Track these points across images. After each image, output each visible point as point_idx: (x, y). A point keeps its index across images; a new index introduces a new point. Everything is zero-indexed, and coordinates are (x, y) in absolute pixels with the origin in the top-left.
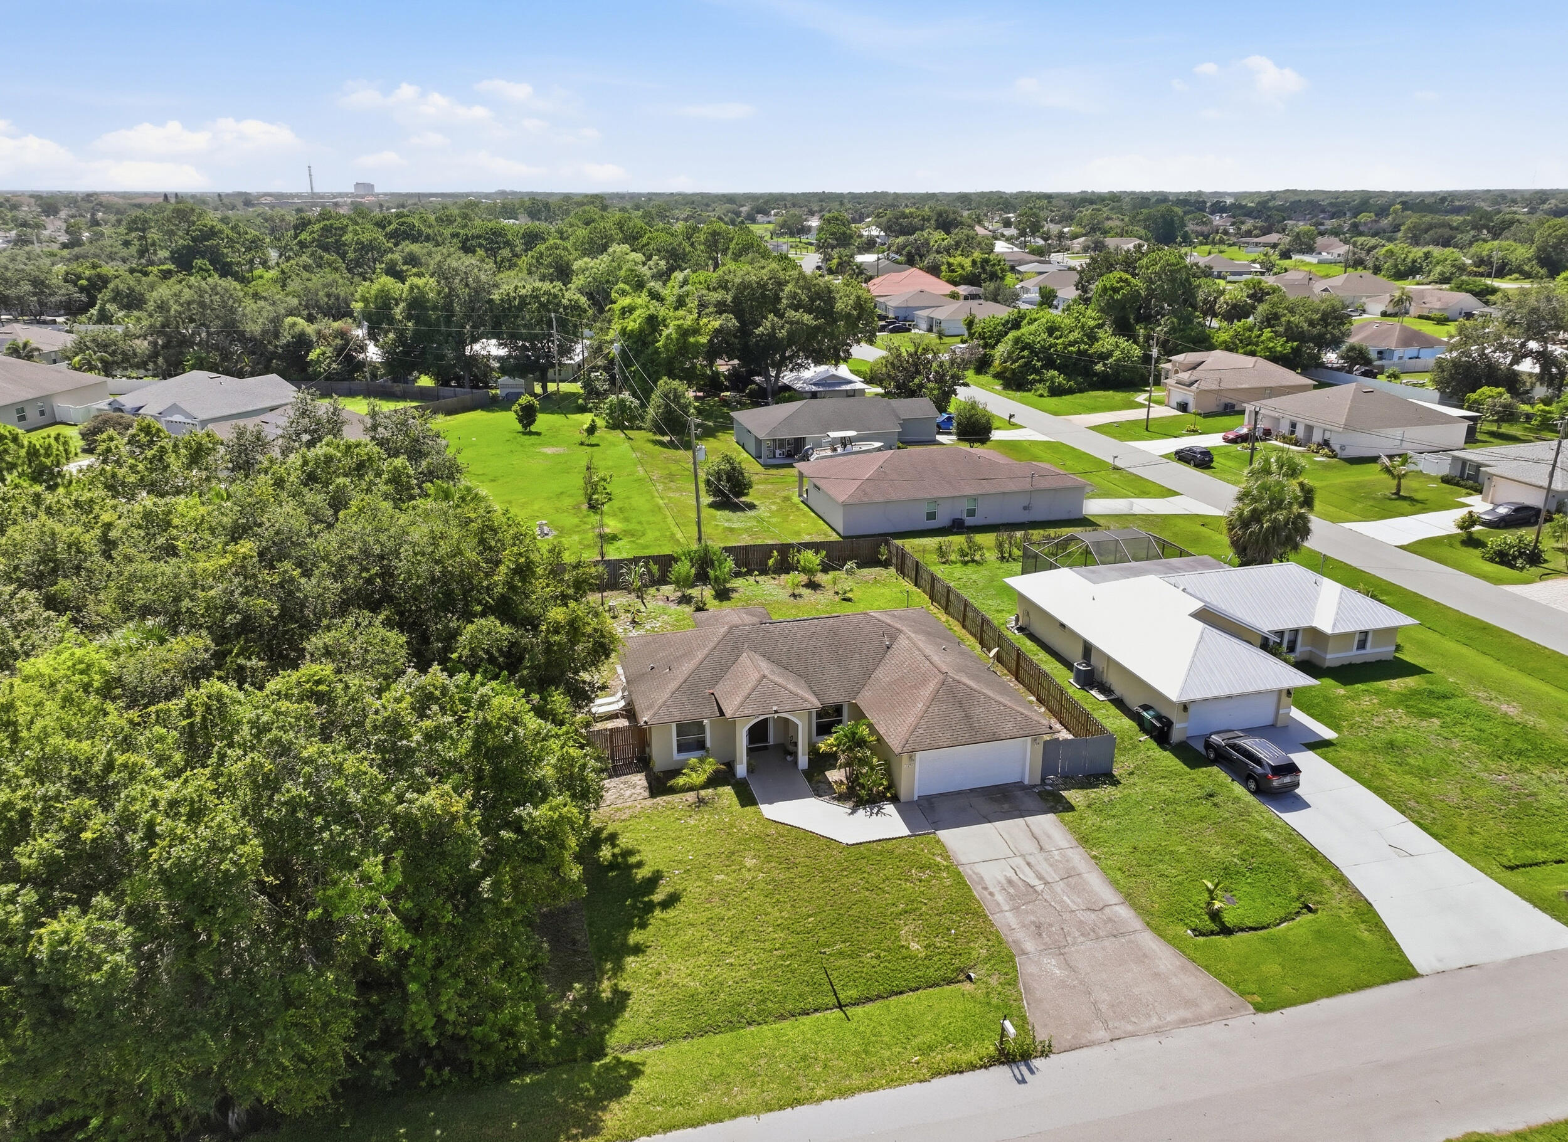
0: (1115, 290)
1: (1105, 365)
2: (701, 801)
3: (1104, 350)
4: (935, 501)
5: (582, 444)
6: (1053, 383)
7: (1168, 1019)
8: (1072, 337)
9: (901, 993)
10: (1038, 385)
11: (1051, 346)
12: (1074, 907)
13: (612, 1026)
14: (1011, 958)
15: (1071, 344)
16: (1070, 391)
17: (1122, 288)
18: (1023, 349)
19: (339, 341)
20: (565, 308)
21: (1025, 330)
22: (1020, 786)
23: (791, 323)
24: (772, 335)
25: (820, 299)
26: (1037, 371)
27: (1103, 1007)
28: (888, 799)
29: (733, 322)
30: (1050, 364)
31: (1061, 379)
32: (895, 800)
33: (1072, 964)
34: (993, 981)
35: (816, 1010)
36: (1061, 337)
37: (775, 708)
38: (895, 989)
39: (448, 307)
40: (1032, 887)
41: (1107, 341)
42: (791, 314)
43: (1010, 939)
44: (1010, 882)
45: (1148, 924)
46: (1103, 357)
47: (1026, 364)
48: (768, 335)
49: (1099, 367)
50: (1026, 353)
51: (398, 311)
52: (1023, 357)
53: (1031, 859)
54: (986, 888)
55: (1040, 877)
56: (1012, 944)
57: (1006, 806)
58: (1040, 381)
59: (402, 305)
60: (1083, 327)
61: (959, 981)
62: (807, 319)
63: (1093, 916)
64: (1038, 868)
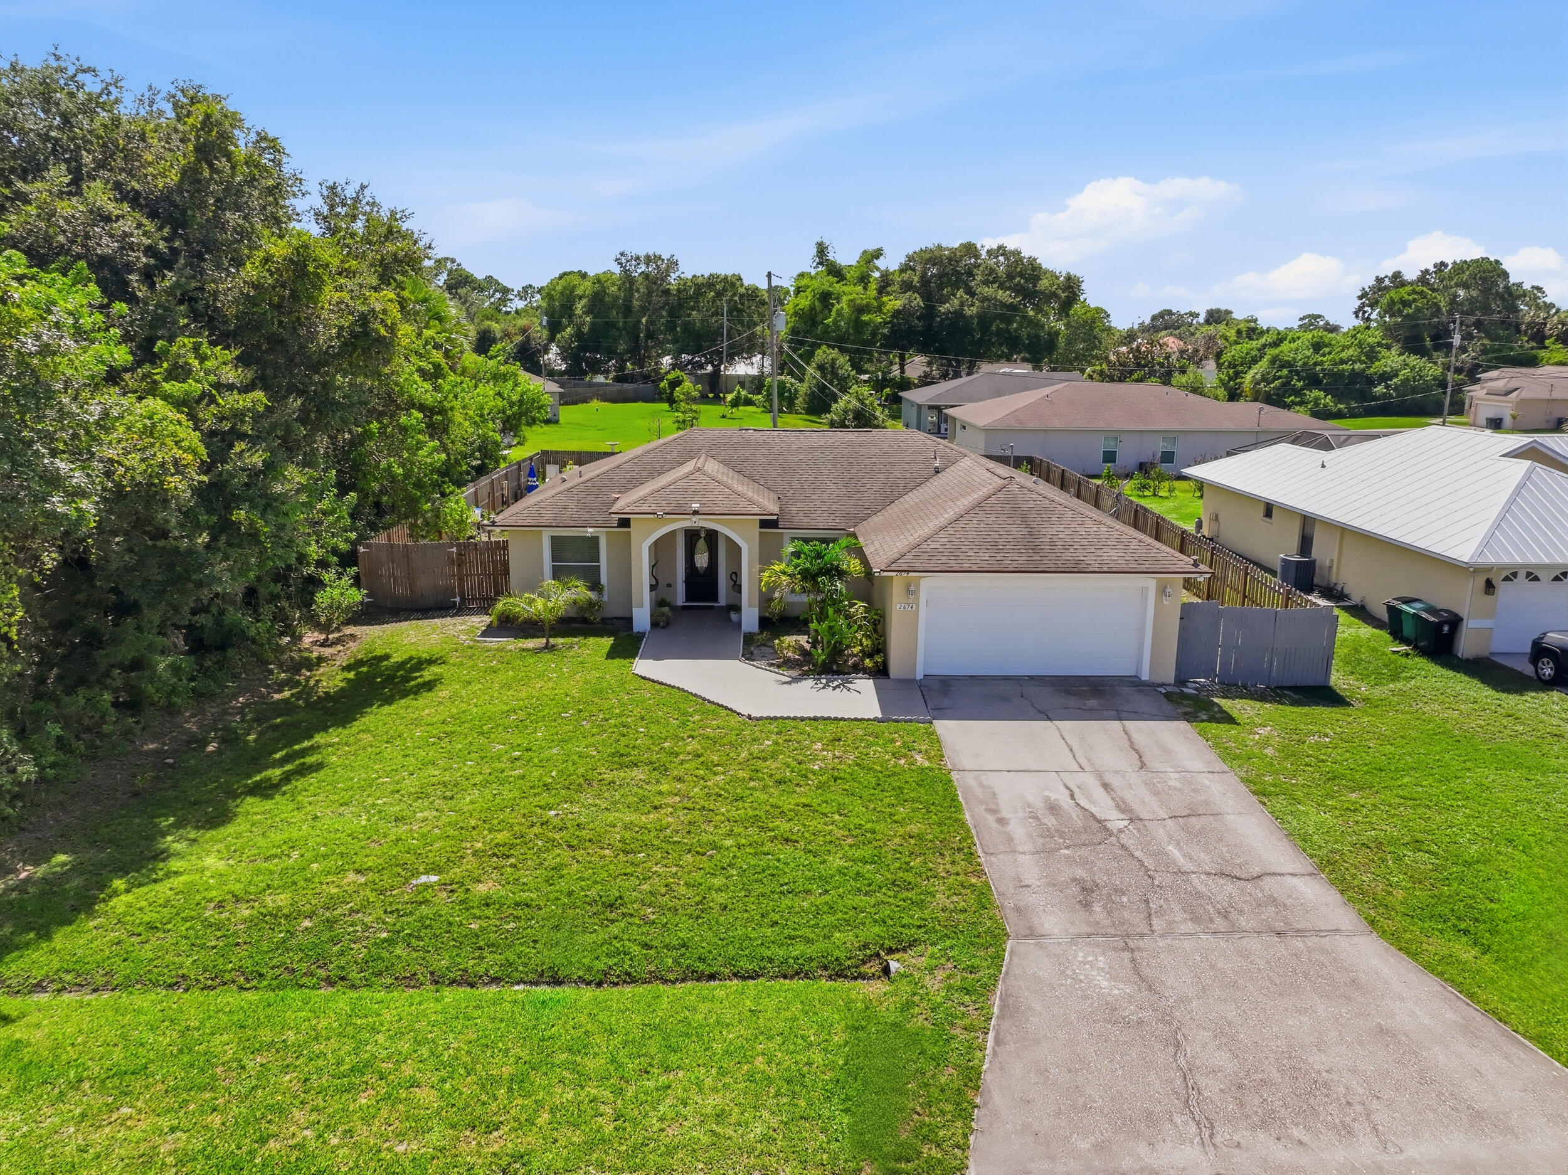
0: (1406, 303)
1: (1387, 387)
2: (549, 648)
3: (1388, 369)
4: (1116, 435)
6: (1317, 405)
7: (1411, 1152)
8: (1344, 355)
9: (712, 977)
10: (1298, 408)
11: (1316, 364)
12: (1188, 866)
14: (997, 937)
15: (1342, 362)
16: (1339, 415)
17: (1415, 300)
18: (1282, 367)
19: (520, 338)
21: (1285, 347)
22: (1134, 682)
23: (985, 299)
24: (959, 314)
26: (1297, 392)
27: (1211, 1086)
28: (865, 670)
29: (918, 301)
30: (1314, 381)
31: (1328, 400)
32: (881, 672)
33: (1147, 972)
34: (934, 985)
35: (495, 980)
36: (1330, 353)
37: (695, 506)
38: (701, 967)
39: (629, 299)
40: (1099, 822)
41: (1392, 359)
42: (984, 291)
43: (1009, 903)
44: (1053, 808)
45: (1372, 923)
46: (1385, 377)
47: (1284, 385)
48: (955, 313)
49: (1379, 389)
50: (1285, 372)
51: (579, 308)
52: (1280, 377)
53: (1115, 781)
54: (994, 812)
55: (1123, 808)
56: (1012, 916)
57: (1092, 703)
58: (1301, 404)
59: (584, 302)
60: (1360, 345)
61: (863, 976)
62: (1004, 296)
63: (1230, 888)
64: (1128, 795)
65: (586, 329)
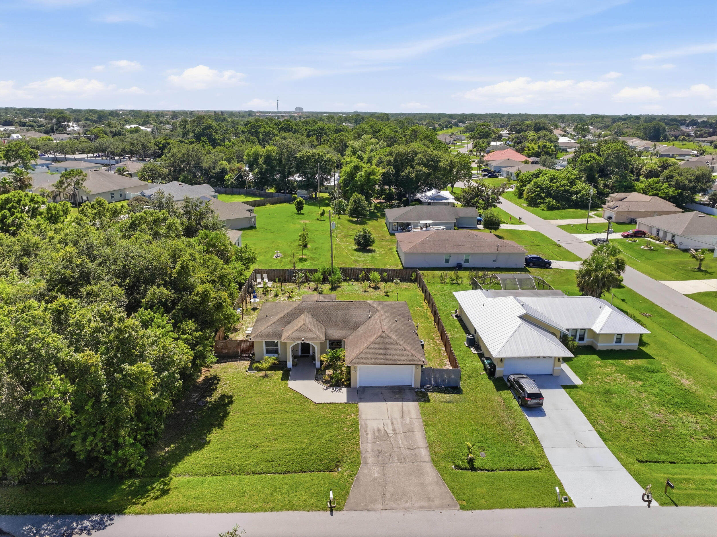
0: (587, 162)
1: (577, 197)
2: (266, 376)
3: (578, 190)
4: (449, 254)
5: (318, 219)
6: (549, 204)
7: (415, 505)
8: (562, 183)
9: (305, 472)
10: (542, 205)
11: (550, 187)
12: (401, 445)
13: (177, 464)
14: (359, 463)
15: (561, 186)
16: (558, 208)
17: (591, 160)
18: (537, 187)
19: (237, 172)
20: (325, 161)
21: (541, 178)
22: (410, 388)
23: (417, 171)
24: (408, 177)
25: (432, 161)
26: (542, 198)
27: (387, 494)
28: (345, 386)
29: (392, 170)
30: (549, 195)
31: (554, 202)
32: (348, 386)
33: (385, 471)
34: (345, 474)
35: (264, 473)
36: (556, 183)
37: (303, 339)
38: (303, 470)
39: (280, 160)
40: (387, 434)
41: (581, 185)
42: (418, 167)
43: (363, 456)
44: (379, 430)
45: (433, 459)
46: (576, 193)
47: (538, 195)
48: (407, 176)
49: (574, 197)
50: (538, 189)
51: (261, 160)
52: (537, 191)
53: (395, 422)
54: (366, 431)
55: (394, 430)
56: (363, 458)
57: (397, 396)
58: (543, 203)
59: (263, 157)
60: (569, 178)
61: (334, 471)
62: (425, 170)
63: (408, 451)
64: (396, 426)
65: (264, 170)
